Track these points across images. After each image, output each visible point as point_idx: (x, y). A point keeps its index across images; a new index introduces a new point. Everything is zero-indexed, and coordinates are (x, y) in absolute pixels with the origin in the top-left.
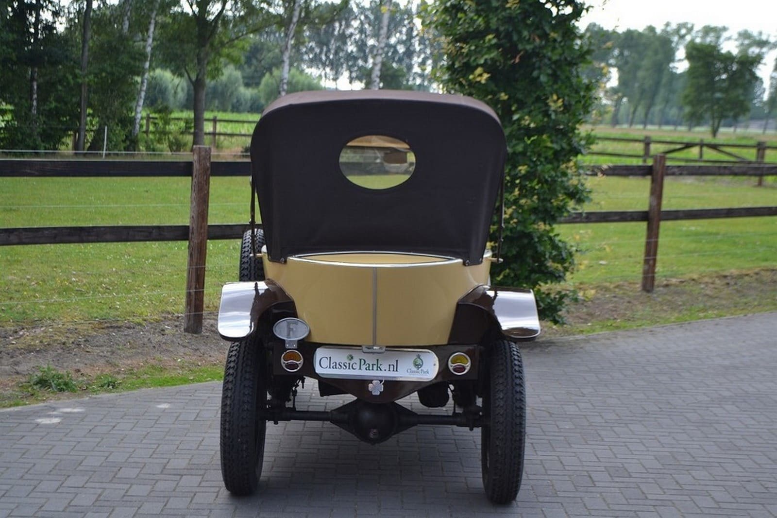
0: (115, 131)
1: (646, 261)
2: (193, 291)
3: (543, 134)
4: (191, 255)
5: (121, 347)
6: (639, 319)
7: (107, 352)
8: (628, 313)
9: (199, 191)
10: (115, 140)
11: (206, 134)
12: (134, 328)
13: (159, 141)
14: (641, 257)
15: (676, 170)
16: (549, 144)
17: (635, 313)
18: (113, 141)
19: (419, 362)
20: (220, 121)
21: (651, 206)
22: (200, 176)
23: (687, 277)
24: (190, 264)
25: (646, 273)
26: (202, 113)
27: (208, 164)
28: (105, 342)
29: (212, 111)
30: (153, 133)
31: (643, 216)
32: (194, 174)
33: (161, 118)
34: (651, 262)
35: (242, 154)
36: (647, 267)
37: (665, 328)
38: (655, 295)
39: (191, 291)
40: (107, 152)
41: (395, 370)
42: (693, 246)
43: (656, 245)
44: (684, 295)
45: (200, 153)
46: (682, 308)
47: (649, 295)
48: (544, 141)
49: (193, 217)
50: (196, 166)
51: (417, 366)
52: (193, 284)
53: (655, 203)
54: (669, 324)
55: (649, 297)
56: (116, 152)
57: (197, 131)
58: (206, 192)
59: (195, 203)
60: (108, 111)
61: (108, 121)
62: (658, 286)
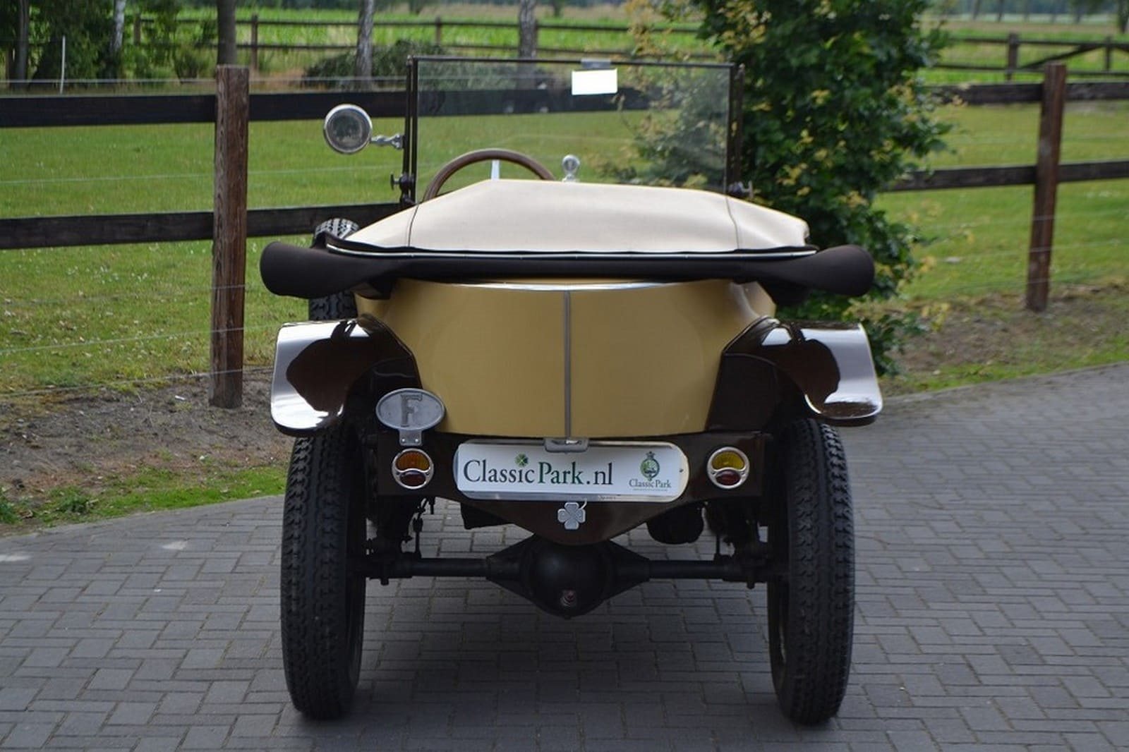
0: (80, 44)
1: (1033, 257)
2: (223, 331)
3: (853, 32)
4: (218, 266)
5: (94, 436)
6: (1023, 360)
7: (70, 446)
8: (1005, 350)
9: (228, 148)
10: (80, 60)
11: (241, 47)
12: (118, 401)
13: (159, 60)
14: (1024, 250)
15: (1084, 91)
16: (866, 50)
17: (1017, 350)
18: (77, 62)
19: (652, 465)
20: (265, 23)
21: (1040, 156)
22: (230, 122)
23: (1105, 281)
24: (217, 283)
25: (1033, 277)
26: (232, 11)
27: (245, 100)
28: (65, 427)
29: (250, 7)
30: (148, 47)
31: (1026, 175)
32: (219, 120)
33: (161, 21)
34: (1042, 258)
35: (303, 79)
36: (1034, 266)
37: (1073, 376)
38: (1050, 316)
39: (220, 331)
40: (68, 81)
41: (607, 482)
42: (1110, 226)
43: (1051, 224)
44: (1102, 316)
45: (228, 79)
46: (1098, 338)
47: (1039, 316)
48: (856, 43)
49: (219, 196)
50: (222, 103)
51: (649, 473)
52: (224, 318)
53: (1048, 151)
54: (1079, 369)
55: (1038, 320)
56: (84, 81)
57: (223, 42)
58: (242, 150)
59: (222, 172)
60: (67, 9)
61: (67, 27)
62: (1055, 300)
